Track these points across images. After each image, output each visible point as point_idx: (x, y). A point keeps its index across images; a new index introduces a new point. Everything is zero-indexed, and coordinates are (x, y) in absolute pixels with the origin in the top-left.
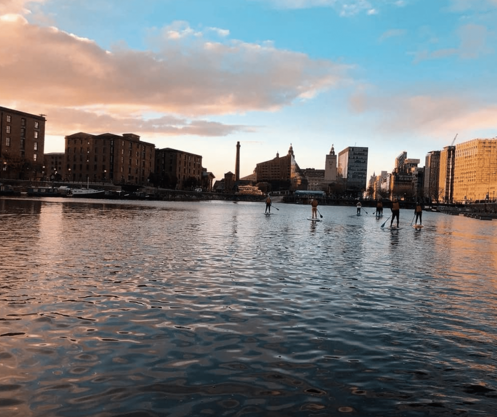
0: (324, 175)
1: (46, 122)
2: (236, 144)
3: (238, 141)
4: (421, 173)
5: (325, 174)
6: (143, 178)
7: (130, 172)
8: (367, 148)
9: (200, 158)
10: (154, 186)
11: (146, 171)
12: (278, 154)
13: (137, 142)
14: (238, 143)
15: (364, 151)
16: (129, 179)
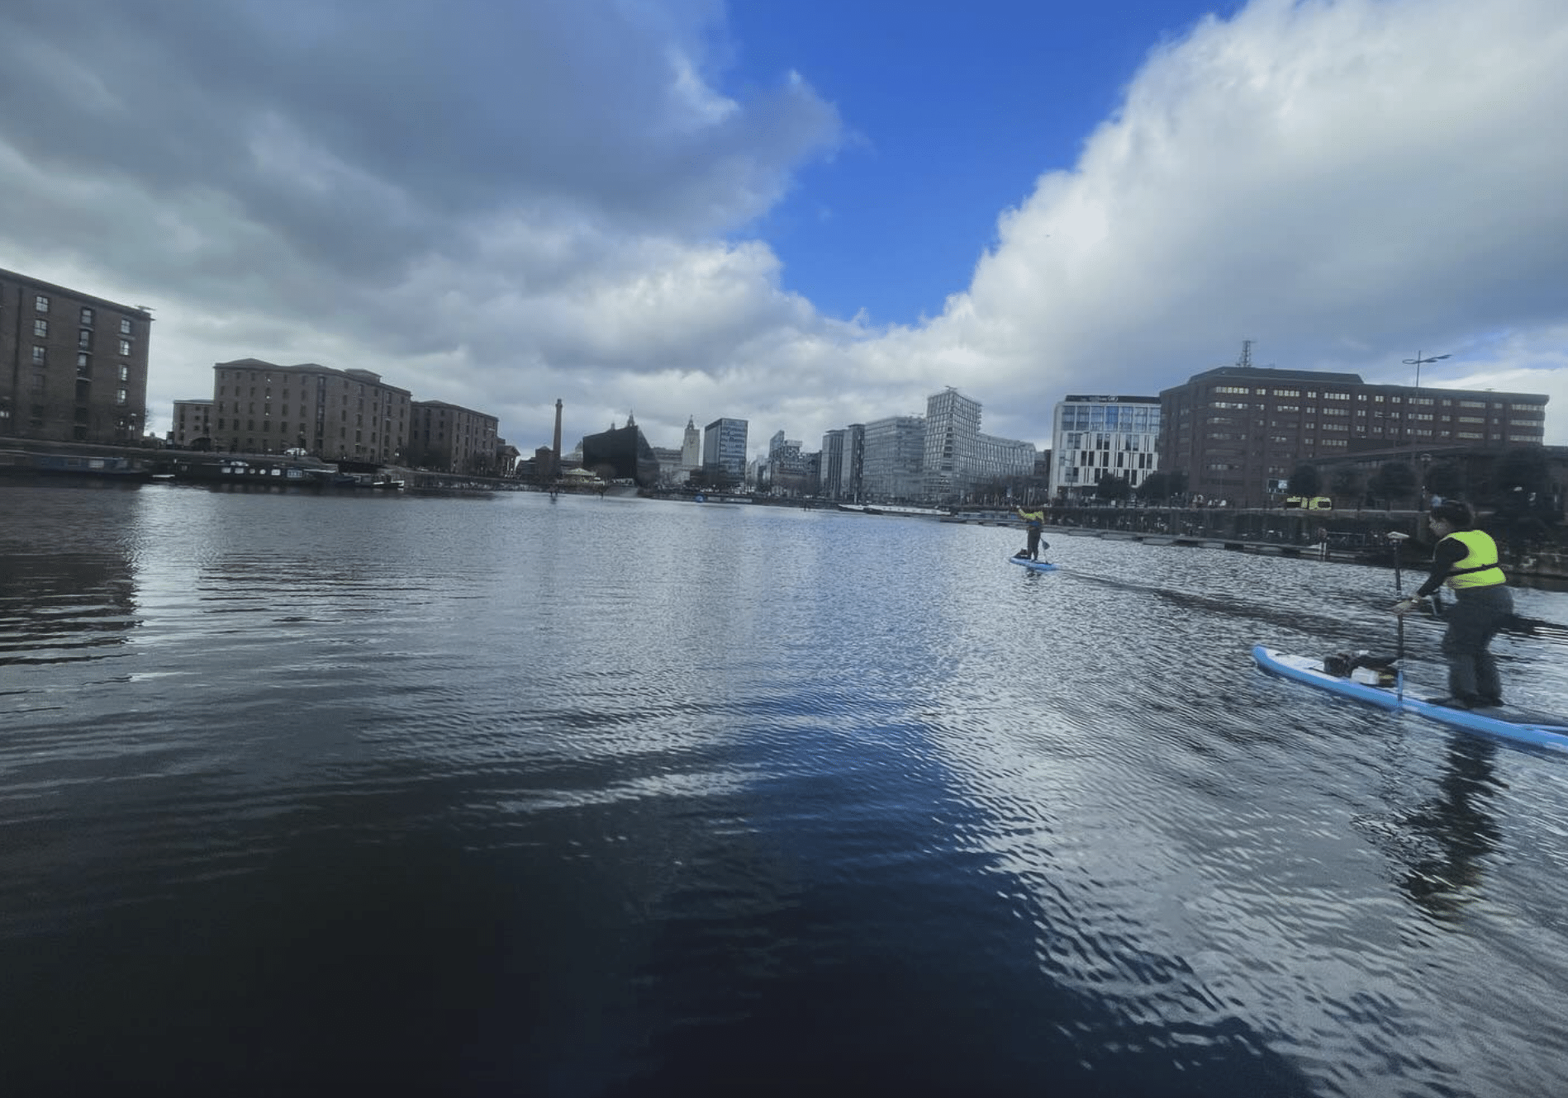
0: (680, 459)
1: (152, 322)
2: (556, 402)
3: (558, 397)
4: (815, 459)
5: (684, 456)
6: (386, 451)
7: (358, 439)
8: (746, 422)
9: (494, 421)
10: (409, 466)
11: (394, 440)
12: (613, 425)
13: (372, 385)
14: (559, 401)
15: (743, 424)
16: (358, 451)
